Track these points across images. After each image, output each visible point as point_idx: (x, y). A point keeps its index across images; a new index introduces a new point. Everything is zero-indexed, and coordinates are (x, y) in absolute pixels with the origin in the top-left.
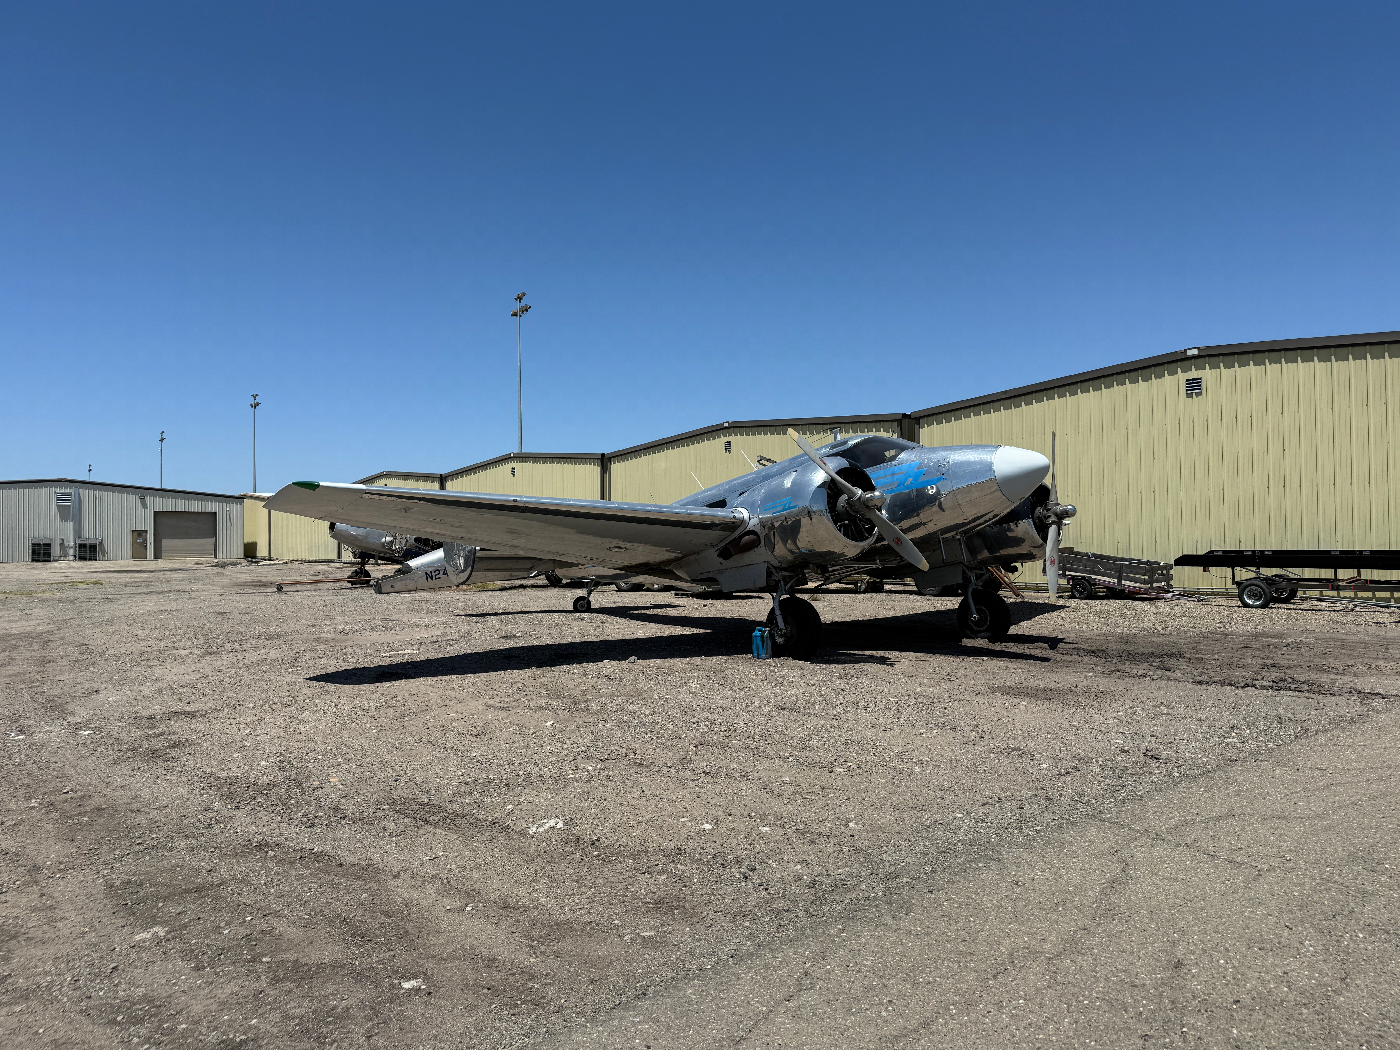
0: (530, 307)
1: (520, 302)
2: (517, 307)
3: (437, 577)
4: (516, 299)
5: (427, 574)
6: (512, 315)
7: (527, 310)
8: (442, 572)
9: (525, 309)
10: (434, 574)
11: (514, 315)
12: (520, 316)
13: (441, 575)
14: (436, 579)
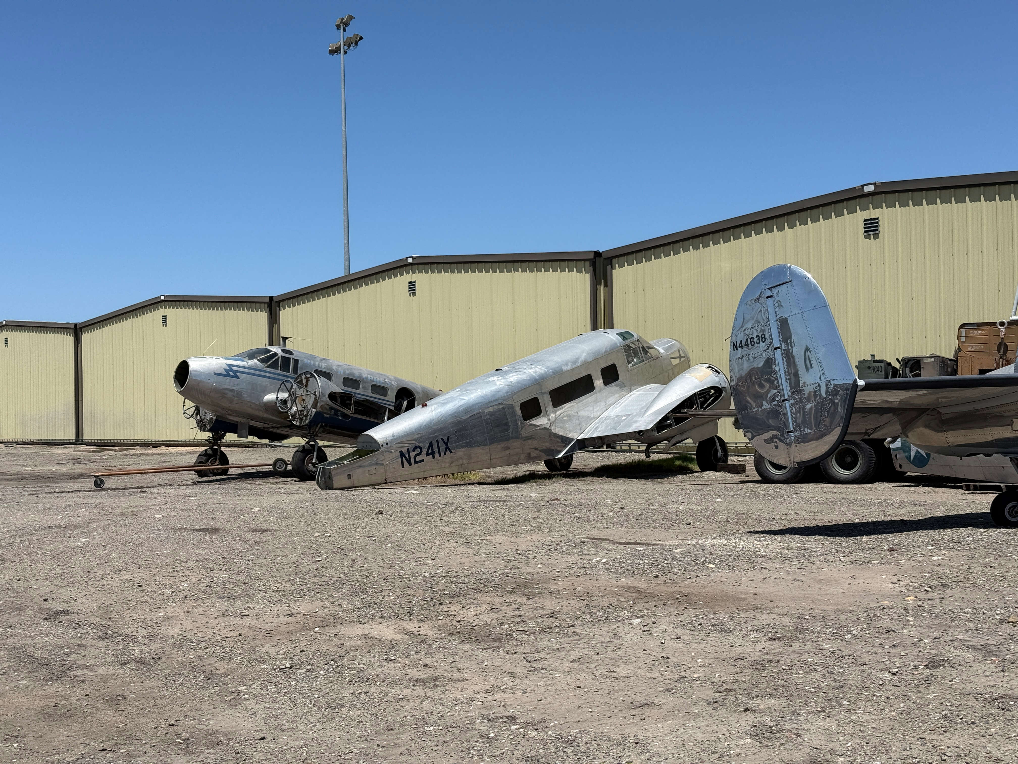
0: (361, 38)
1: (344, 30)
2: (341, 37)
3: (418, 459)
4: (338, 27)
5: (402, 454)
6: (331, 52)
7: (356, 43)
8: (424, 451)
9: (356, 41)
10: (413, 454)
11: (336, 51)
12: (345, 52)
13: (423, 457)
14: (416, 462)
